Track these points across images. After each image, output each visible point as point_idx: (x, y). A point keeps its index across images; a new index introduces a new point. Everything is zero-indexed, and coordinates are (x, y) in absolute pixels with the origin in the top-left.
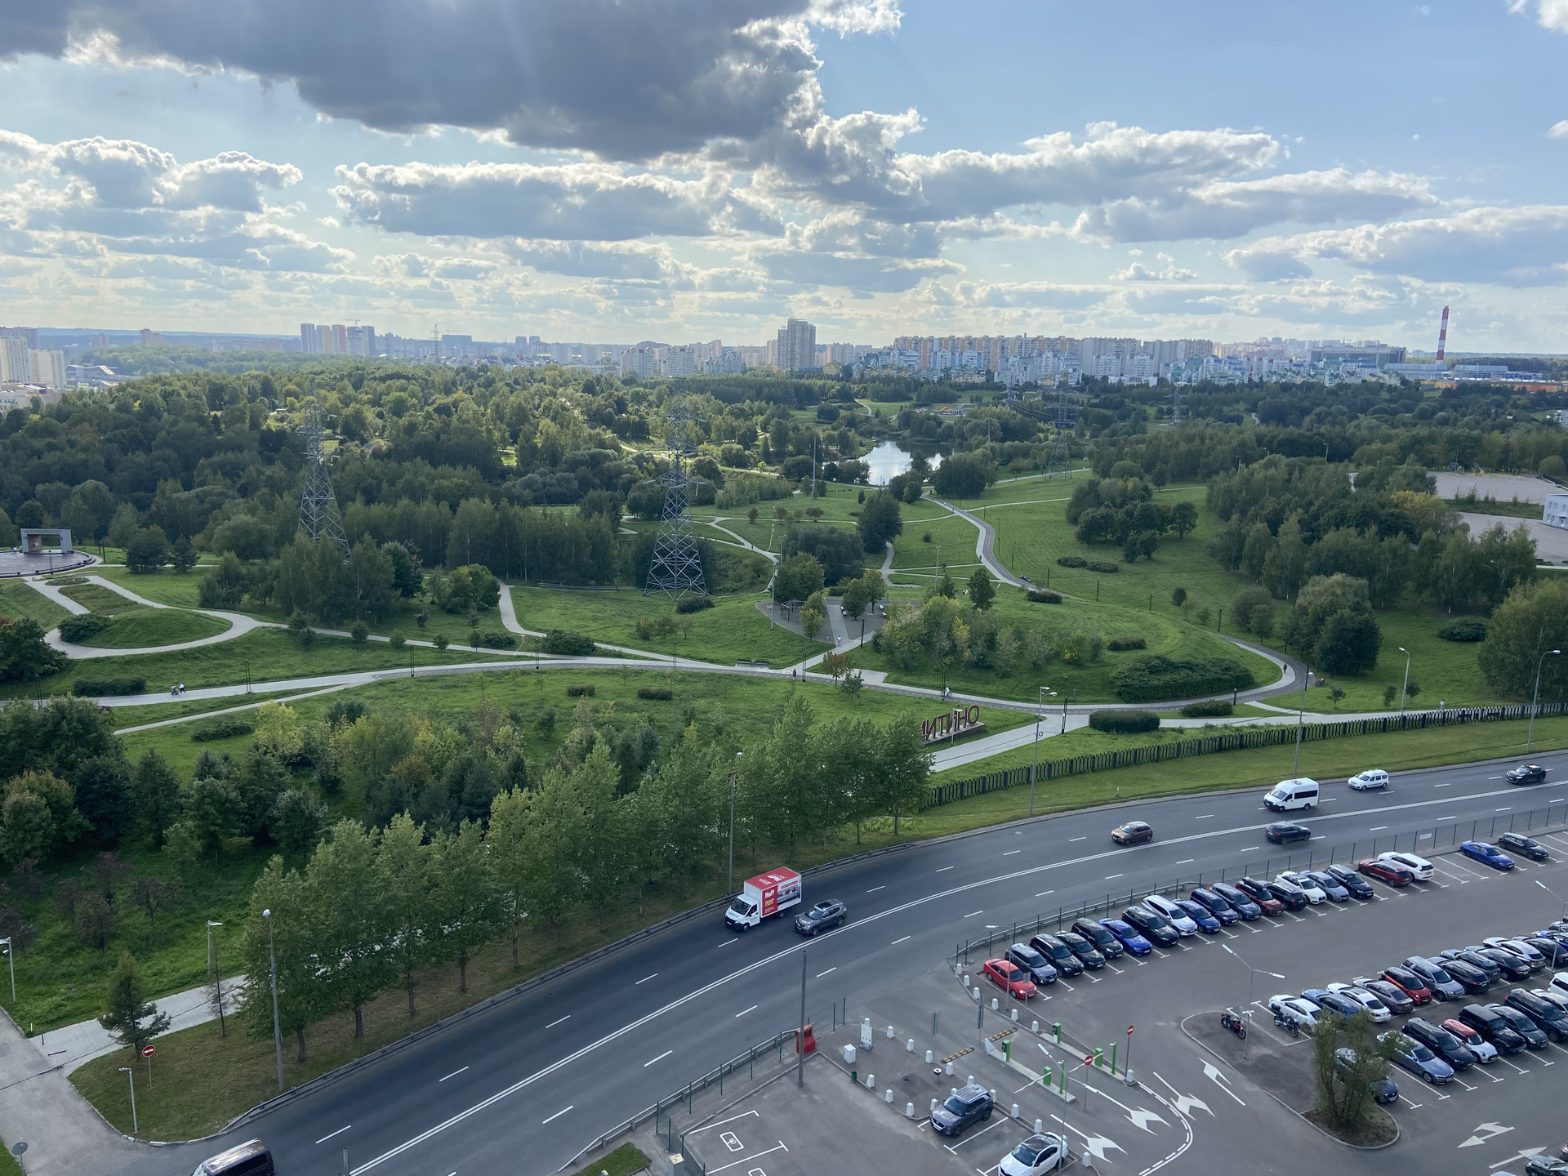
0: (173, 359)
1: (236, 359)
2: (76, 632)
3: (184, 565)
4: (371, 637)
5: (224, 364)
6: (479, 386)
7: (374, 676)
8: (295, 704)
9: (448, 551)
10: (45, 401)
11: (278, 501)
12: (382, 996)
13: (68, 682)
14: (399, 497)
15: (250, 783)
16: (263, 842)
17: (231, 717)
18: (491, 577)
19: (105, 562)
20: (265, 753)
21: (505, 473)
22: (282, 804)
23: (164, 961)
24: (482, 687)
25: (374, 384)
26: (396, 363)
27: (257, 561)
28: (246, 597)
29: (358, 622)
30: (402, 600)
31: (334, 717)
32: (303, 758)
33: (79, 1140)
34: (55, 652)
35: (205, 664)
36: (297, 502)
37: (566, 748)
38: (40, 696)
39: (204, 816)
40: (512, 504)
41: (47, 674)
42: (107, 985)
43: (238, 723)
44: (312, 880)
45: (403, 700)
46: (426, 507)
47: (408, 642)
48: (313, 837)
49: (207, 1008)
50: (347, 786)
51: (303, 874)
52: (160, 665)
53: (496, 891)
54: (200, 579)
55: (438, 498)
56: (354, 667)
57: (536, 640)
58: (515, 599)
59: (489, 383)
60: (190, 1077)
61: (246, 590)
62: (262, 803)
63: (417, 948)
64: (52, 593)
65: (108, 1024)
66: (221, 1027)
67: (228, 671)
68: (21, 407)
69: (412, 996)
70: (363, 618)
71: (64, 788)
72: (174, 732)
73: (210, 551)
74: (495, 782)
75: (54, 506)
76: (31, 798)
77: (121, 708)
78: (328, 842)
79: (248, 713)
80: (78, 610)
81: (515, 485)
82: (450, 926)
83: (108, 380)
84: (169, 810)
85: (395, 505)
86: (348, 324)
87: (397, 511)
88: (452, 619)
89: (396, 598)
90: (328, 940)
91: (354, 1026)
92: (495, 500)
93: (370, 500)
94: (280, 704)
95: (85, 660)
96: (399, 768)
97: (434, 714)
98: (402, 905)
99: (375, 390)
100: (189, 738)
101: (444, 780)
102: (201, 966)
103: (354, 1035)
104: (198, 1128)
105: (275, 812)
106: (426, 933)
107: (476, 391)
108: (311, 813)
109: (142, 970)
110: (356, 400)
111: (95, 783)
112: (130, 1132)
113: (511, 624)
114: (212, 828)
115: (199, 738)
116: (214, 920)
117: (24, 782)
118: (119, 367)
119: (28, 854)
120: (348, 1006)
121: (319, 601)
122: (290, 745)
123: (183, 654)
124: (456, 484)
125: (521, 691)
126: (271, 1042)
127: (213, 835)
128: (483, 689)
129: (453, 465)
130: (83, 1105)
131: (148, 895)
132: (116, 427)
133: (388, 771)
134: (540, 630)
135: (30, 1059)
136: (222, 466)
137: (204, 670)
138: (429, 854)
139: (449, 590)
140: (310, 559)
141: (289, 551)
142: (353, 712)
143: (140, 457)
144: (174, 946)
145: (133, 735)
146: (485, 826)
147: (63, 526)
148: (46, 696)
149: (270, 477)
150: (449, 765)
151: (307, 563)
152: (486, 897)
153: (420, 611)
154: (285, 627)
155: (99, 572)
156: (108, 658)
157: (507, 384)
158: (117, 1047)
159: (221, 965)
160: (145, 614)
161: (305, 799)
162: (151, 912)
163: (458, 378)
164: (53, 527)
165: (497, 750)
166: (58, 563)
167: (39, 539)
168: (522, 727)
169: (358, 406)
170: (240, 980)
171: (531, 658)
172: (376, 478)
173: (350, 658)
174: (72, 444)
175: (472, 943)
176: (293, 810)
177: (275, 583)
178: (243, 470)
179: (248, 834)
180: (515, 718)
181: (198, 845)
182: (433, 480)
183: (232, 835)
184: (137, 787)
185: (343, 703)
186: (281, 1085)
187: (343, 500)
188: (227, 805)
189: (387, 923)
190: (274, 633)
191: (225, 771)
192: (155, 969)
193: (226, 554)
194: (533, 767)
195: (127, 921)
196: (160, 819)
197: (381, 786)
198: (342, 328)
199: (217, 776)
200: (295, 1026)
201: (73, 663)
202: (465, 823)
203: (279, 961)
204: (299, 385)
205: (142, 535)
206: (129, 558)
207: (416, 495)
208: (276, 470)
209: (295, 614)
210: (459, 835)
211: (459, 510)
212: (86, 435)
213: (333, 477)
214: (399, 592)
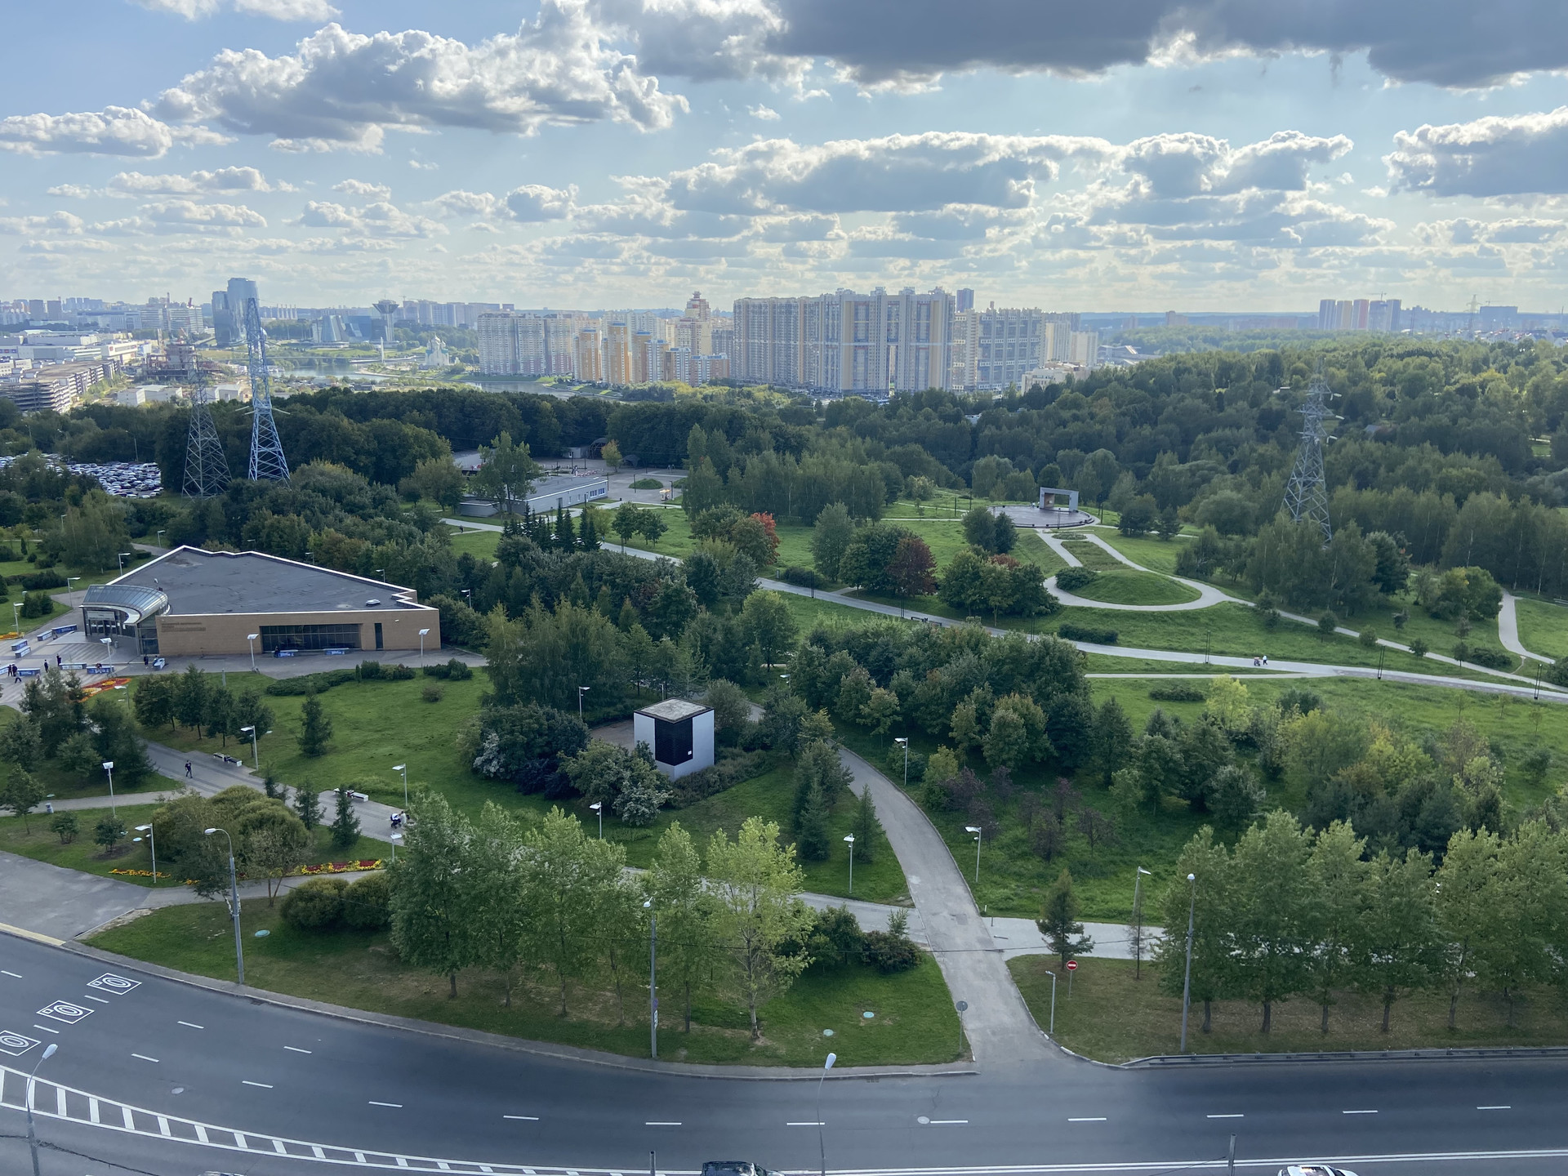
0: (1191, 338)
1: (1249, 337)
2: (1070, 582)
3: (1167, 534)
4: (1338, 630)
5: (1236, 343)
6: (1517, 364)
7: (1336, 671)
8: (1249, 683)
9: (1444, 549)
10: (1077, 377)
11: (1266, 479)
12: (1294, 1001)
13: (1056, 624)
14: (1397, 484)
15: (1194, 750)
16: (1199, 808)
17: (1187, 682)
18: (1493, 584)
19: (1101, 523)
20: (1213, 724)
21: (1533, 467)
22: (1221, 777)
23: (1096, 888)
24: (1461, 706)
25: (1390, 362)
26: (1419, 338)
27: (1236, 537)
28: (1218, 571)
29: (1328, 611)
30: (1381, 595)
31: (1286, 704)
32: (1249, 739)
33: (1007, 1020)
34: (1050, 596)
35: (1172, 628)
36: (1283, 482)
37: (1557, 800)
38: (1034, 632)
39: (1149, 770)
40: (1535, 501)
41: (1040, 614)
42: (1047, 894)
43: (1192, 690)
44: (1239, 860)
45: (1364, 702)
46: (1426, 497)
47: (1380, 642)
48: (1248, 818)
49: (1127, 946)
50: (1288, 777)
51: (1231, 851)
52: (1133, 622)
53: (1440, 937)
54: (1179, 548)
55: (1443, 488)
56: (1315, 657)
57: (1537, 665)
58: (1521, 614)
59: (1530, 362)
60: (1103, 1003)
61: (1219, 563)
62: (1202, 772)
63: (1339, 966)
64: (1055, 545)
65: (1044, 929)
66: (1136, 969)
67: (1191, 638)
68: (1057, 382)
69: (1326, 1013)
70: (1336, 609)
71: (1039, 713)
72: (1136, 685)
73: (1193, 522)
74: (1459, 816)
75: (1069, 469)
76: (1013, 716)
77: (1094, 655)
78: (1261, 827)
79: (1204, 682)
80: (1073, 562)
81: (1544, 481)
82: (1380, 956)
83: (1131, 359)
84: (1120, 755)
85: (1390, 492)
86: (1371, 299)
87: (1392, 499)
88: (1436, 624)
89: (1374, 591)
90: (1247, 925)
91: (1261, 1019)
92: (1514, 495)
93: (1361, 486)
94: (1235, 680)
95: (1073, 608)
96: (1347, 773)
97: (1397, 724)
98: (1330, 916)
99: (1390, 368)
100: (1147, 695)
101: (1397, 798)
102: (1126, 906)
103: (1260, 1027)
104: (1103, 1053)
105: (1214, 783)
106: (1351, 954)
107: (1512, 369)
108: (1248, 794)
109: (1077, 891)
110: (1366, 378)
111: (1064, 716)
112: (1047, 1031)
113: (1509, 640)
114: (1155, 782)
115: (1156, 696)
116: (1144, 867)
117: (1010, 701)
118: (1143, 348)
119: (1004, 763)
120: (1257, 997)
121: (1290, 584)
122: (1238, 722)
123: (1154, 617)
124: (1468, 475)
125: (1509, 720)
126: (1180, 1002)
127: (1154, 789)
128: (1462, 709)
129: (1469, 453)
130: (1013, 991)
131: (1092, 827)
132: (1131, 402)
133: (1335, 773)
134: (1546, 655)
135: (980, 935)
136: (1218, 442)
137: (1170, 634)
138: (1367, 872)
139: (1438, 592)
140: (1287, 540)
141: (1266, 530)
142: (1307, 704)
143: (1147, 430)
144: (1106, 879)
145: (1100, 681)
146: (1438, 861)
147: (1073, 487)
148: (1038, 633)
149: (1261, 455)
150: (1406, 783)
151: (1283, 545)
152: (1427, 940)
153: (1398, 610)
154: (1251, 604)
155: (1096, 531)
156: (1091, 608)
157: (1554, 363)
158: (1048, 952)
159: (1144, 911)
160: (1128, 574)
161: (1244, 778)
162: (1092, 843)
163: (1492, 356)
164: (1065, 488)
165: (1468, 782)
166: (1065, 520)
167: (1053, 498)
168: (1503, 762)
169: (1367, 385)
170: (1158, 931)
171: (1530, 686)
172: (1374, 462)
173: (1313, 647)
174: (1092, 416)
175: (1403, 982)
176: (1231, 786)
177: (1249, 560)
178: (1237, 447)
179: (1185, 797)
180: (1496, 750)
181: (1140, 794)
182: (1440, 469)
183: (1171, 794)
184: (1097, 728)
185: (1298, 692)
186: (1183, 1046)
187: (1333, 482)
188: (1171, 764)
189: (1311, 929)
190: (1241, 610)
191: (1173, 731)
192: (1088, 894)
193: (1207, 527)
194: (1510, 812)
195: (1071, 844)
196: (1113, 761)
197: (1325, 787)
198: (1365, 302)
199: (1166, 735)
200: (1204, 996)
201: (1063, 608)
202: (1413, 851)
203: (1197, 928)
204: (1308, 363)
205: (1136, 502)
206: (1122, 522)
207: (1417, 483)
208: (1269, 449)
209: (1263, 594)
210: (1404, 862)
211: (1467, 505)
212: (1104, 408)
213: (1327, 458)
214: (1379, 586)
